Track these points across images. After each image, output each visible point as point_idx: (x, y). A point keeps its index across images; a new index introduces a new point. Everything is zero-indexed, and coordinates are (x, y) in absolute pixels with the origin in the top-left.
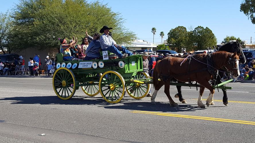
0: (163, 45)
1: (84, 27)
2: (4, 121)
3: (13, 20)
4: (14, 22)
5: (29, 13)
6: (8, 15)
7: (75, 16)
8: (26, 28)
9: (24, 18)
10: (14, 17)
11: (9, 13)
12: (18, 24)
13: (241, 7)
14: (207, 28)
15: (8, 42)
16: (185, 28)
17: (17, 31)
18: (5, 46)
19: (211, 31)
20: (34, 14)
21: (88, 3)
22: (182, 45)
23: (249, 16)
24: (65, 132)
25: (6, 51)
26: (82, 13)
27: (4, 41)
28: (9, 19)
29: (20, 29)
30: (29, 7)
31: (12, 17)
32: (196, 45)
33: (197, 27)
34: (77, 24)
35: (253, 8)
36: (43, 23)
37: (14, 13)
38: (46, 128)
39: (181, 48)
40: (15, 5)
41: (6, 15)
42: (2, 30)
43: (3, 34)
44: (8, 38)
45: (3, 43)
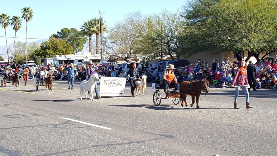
1: (267, 24)
2: (173, 137)
3: (183, 20)
4: (184, 23)
5: (201, 10)
6: (178, 15)
7: (256, 11)
8: (197, 29)
9: (196, 17)
10: (185, 17)
11: (179, 12)
12: (188, 24)
15: (177, 46)
17: (188, 33)
18: (173, 51)
20: (206, 12)
25: (174, 56)
26: (265, 6)
27: (172, 45)
28: (179, 19)
29: (191, 30)
30: (202, 4)
31: (182, 16)
34: (259, 21)
36: (217, 22)
37: (185, 12)
38: (220, 148)
40: (187, 2)
41: (175, 15)
42: (171, 33)
43: (172, 37)
44: (177, 41)
45: (172, 47)
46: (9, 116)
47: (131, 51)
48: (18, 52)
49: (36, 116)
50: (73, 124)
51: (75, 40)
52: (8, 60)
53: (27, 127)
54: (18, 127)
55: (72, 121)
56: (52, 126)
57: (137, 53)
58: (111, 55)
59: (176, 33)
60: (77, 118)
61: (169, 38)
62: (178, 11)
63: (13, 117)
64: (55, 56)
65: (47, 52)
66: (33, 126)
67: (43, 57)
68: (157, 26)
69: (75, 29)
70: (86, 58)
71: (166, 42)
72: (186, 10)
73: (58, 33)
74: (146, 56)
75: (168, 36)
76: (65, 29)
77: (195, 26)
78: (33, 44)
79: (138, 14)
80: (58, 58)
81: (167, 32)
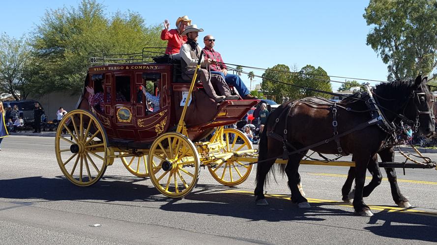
0: (255, 92)
2: (31, 204)
3: (31, 49)
4: (33, 53)
5: (57, 39)
6: (23, 42)
7: (127, 45)
8: (50, 62)
9: (49, 47)
10: (33, 45)
12: (38, 55)
13: (368, 38)
14: (319, 68)
15: (23, 83)
16: (287, 67)
17: (37, 66)
18: (17, 88)
19: (326, 73)
20: (64, 42)
21: (147, 26)
22: (283, 92)
23: (380, 51)
24: (129, 222)
26: (138, 41)
27: (16, 81)
28: (25, 48)
29: (42, 63)
30: (56, 30)
31: (30, 45)
32: (303, 92)
33: (306, 66)
35: (385, 41)
36: (79, 55)
37: (34, 39)
39: (282, 97)
40: (36, 27)
41: (20, 42)
42: (13, 64)
43: (15, 70)
44: (22, 76)
45: (15, 84)
59: (20, 66)
61: (11, 72)
62: (24, 36)
71: (7, 76)
72: (35, 36)
75: (9, 69)
77: (48, 58)
81: (8, 63)
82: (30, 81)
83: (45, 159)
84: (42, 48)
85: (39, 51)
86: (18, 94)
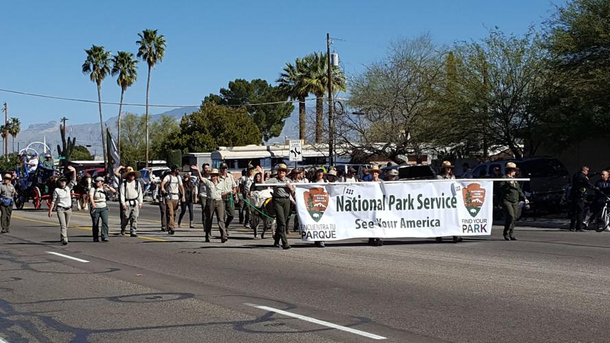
3: (544, 56)
4: (548, 62)
5: (597, 29)
6: (531, 42)
8: (583, 77)
9: (581, 48)
10: (549, 47)
11: (534, 36)
12: (557, 66)
15: (529, 123)
17: (556, 88)
18: (518, 134)
27: (516, 120)
28: (534, 54)
29: (566, 81)
30: (596, 12)
31: (545, 47)
37: (551, 35)
40: (556, 11)
41: (525, 42)
42: (512, 88)
43: (515, 99)
44: (528, 109)
45: (515, 126)
46: (121, 299)
47: (407, 136)
48: (128, 139)
49: (188, 300)
50: (284, 321)
51: (265, 109)
52: (103, 158)
53: (170, 326)
54: (147, 328)
55: (280, 315)
56: (231, 327)
57: (422, 142)
58: (357, 145)
59: (525, 89)
60: (290, 307)
61: (507, 103)
62: (532, 31)
63: (133, 302)
64: (218, 149)
65: (198, 140)
66: (185, 325)
67: (186, 149)
68: (477, 72)
69: (265, 81)
70: (295, 152)
71: (500, 111)
72: (554, 29)
73: (222, 91)
74: (448, 149)
75: (504, 97)
76: (240, 81)
77: (578, 70)
78: (162, 119)
79: (423, 42)
80: (226, 153)
81: (502, 87)
82: (542, 119)
83: (574, 274)
84: (567, 50)
85: (560, 58)
86: (520, 146)
